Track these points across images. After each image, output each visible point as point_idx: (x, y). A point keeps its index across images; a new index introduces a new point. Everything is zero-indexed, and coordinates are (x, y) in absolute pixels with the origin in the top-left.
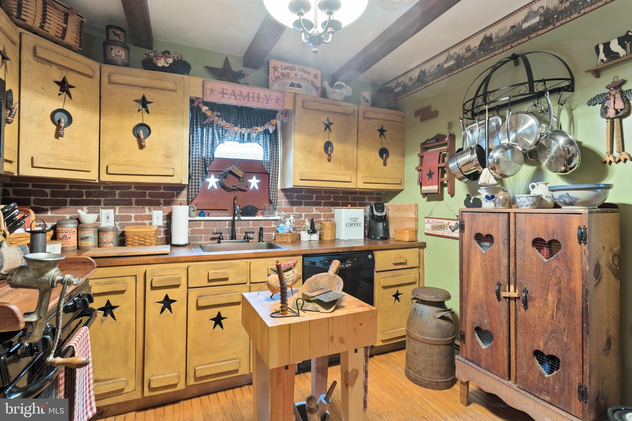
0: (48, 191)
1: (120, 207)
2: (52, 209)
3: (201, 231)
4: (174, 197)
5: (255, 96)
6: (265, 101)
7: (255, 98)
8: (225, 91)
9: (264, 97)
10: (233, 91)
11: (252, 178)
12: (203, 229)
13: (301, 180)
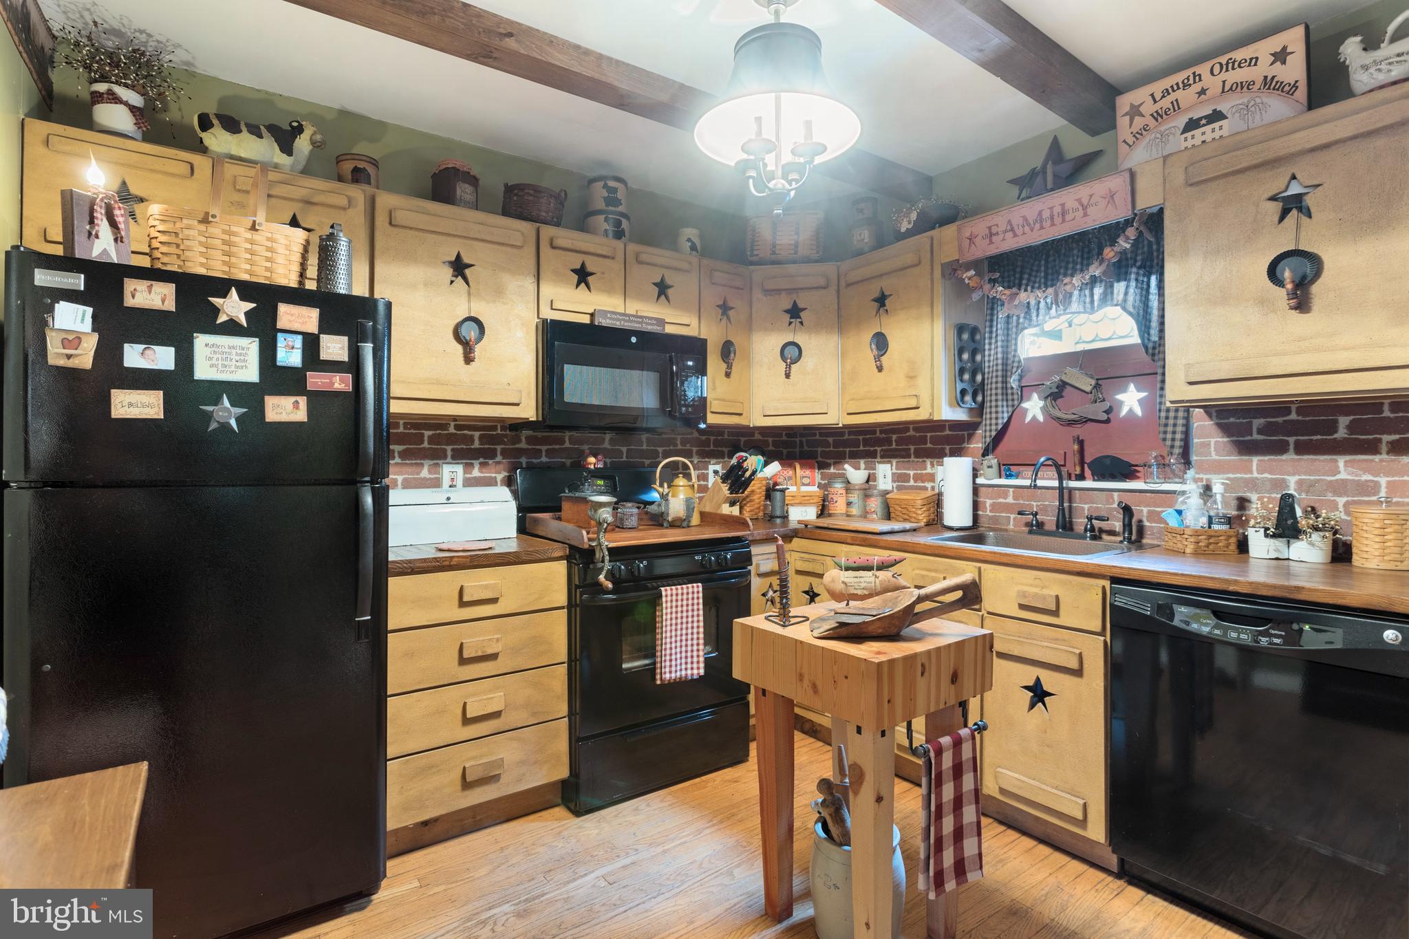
0: (830, 440)
1: (896, 460)
2: (835, 463)
3: (1007, 508)
4: (964, 442)
5: (1055, 213)
6: (1081, 212)
7: (1056, 217)
8: (994, 230)
9: (1076, 205)
10: (1009, 222)
11: (1124, 390)
12: (1012, 504)
13: (1191, 383)
